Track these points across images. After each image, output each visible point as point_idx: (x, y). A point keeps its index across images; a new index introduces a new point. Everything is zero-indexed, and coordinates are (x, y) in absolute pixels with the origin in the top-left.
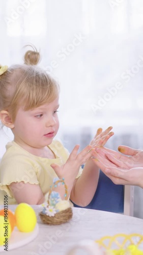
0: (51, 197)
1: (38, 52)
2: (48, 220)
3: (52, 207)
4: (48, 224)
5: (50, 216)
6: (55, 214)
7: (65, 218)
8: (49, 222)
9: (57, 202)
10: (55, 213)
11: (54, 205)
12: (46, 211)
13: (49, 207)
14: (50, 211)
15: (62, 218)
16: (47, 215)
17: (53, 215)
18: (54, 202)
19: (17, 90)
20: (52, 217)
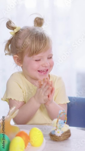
0: (58, 123)
1: (43, 18)
2: (57, 139)
3: (59, 130)
4: (56, 141)
5: (58, 136)
6: (61, 135)
7: (67, 137)
8: (57, 140)
9: (63, 127)
10: (61, 133)
11: (60, 129)
12: (55, 133)
13: (57, 130)
14: (58, 132)
15: (65, 137)
16: (56, 135)
17: (60, 135)
18: (61, 127)
19: (24, 43)
20: (59, 136)
